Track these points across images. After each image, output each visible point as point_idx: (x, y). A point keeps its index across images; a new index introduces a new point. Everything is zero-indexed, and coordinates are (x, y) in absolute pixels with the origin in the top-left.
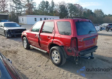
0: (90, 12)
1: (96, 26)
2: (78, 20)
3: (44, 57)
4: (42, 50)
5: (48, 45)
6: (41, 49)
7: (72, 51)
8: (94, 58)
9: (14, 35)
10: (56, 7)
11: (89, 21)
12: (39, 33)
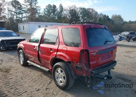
0: (106, 18)
1: (114, 35)
2: (90, 26)
3: (45, 77)
4: (42, 68)
5: (50, 60)
6: (42, 66)
7: (82, 69)
8: (112, 77)
9: (8, 47)
10: (65, 12)
11: (105, 27)
12: (39, 44)
